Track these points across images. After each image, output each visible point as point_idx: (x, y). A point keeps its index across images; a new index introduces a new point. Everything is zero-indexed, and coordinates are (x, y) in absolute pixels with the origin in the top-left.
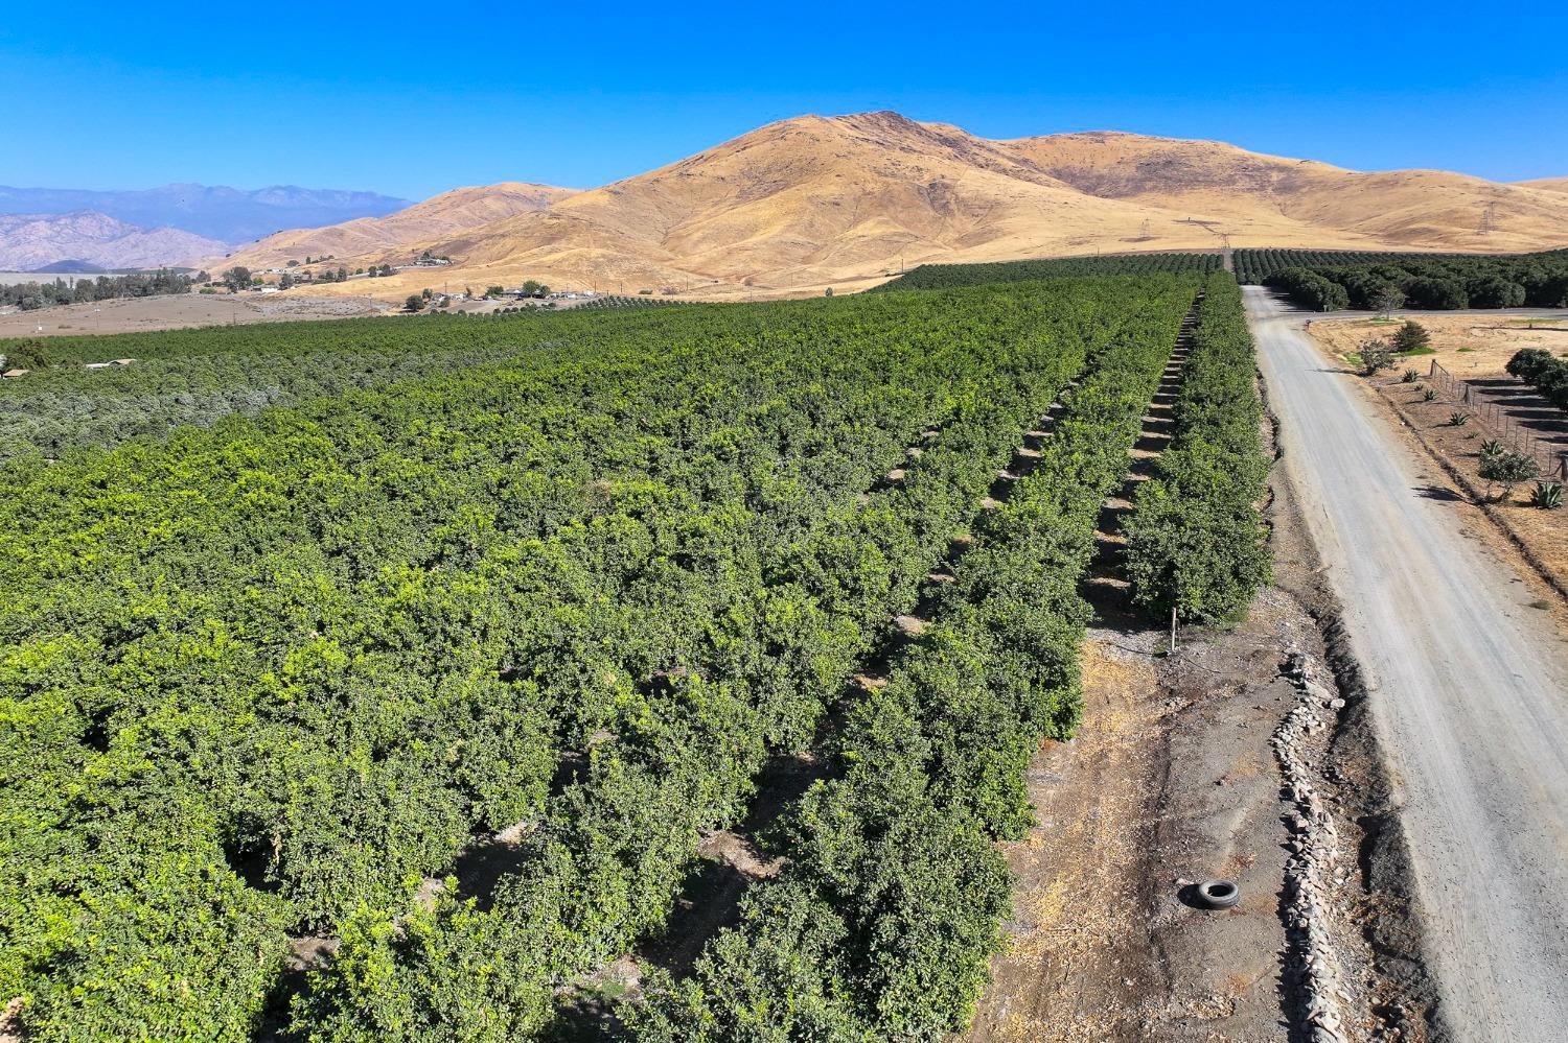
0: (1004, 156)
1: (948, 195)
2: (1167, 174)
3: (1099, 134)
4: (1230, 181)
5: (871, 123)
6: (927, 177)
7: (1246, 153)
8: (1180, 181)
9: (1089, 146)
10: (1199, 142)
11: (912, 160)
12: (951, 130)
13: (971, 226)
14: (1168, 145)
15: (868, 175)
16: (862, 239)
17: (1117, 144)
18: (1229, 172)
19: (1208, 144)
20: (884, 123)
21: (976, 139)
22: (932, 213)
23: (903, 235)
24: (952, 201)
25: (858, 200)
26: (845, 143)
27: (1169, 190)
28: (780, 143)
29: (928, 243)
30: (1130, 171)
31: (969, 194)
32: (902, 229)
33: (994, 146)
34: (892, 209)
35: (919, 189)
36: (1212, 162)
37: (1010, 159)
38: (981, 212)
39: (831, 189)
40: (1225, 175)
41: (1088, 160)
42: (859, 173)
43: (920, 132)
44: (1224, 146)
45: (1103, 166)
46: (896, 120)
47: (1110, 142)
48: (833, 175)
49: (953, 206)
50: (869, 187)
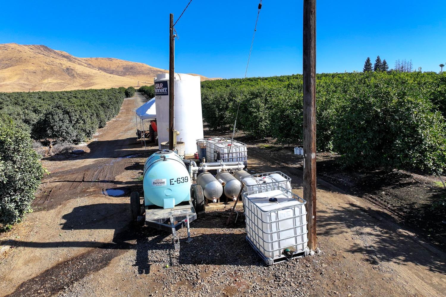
0: (83, 62)
1: (73, 72)
2: (132, 71)
3: (110, 59)
4: (148, 74)
5: (37, 48)
6: (64, 66)
7: (151, 67)
8: (135, 73)
9: (108, 62)
10: (138, 63)
11: (58, 61)
12: (65, 53)
13: (83, 82)
14: (131, 63)
15: (44, 65)
16: (50, 84)
17: (116, 62)
18: (148, 71)
19: (141, 64)
20: (42, 49)
21: (74, 57)
22: (69, 77)
23: (64, 83)
24: (75, 74)
25: (42, 72)
26: (31, 53)
27: (134, 75)
28: (6, 51)
29: (72, 86)
30: (121, 69)
31: (80, 72)
32: (63, 81)
33: (79, 59)
34: (55, 75)
35: (63, 69)
36: (143, 69)
37: (85, 63)
38: (85, 77)
39: (32, 68)
40: (147, 72)
41: (109, 66)
42: (40, 63)
43: (55, 53)
44: (145, 65)
45: (113, 67)
46: (46, 48)
47: (114, 61)
48: (31, 64)
49: (76, 76)
50: (45, 68)
